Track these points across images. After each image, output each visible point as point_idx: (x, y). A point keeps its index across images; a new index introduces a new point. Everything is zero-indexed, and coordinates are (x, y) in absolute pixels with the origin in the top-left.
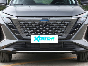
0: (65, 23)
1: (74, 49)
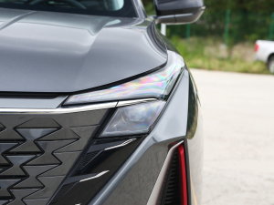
0: (24, 140)
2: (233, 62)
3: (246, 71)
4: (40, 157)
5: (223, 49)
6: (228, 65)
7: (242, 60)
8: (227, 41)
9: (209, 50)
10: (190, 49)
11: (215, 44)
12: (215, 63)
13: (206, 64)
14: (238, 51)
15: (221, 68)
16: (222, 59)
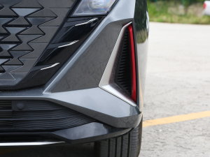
0: (17, 16)
1: (57, 133)
2: (188, 17)
3: (197, 23)
4: (29, 29)
5: (181, 9)
6: (184, 19)
7: (195, 15)
8: (184, 3)
9: (171, 9)
10: (157, 9)
11: (176, 5)
12: (175, 18)
13: (169, 19)
14: (192, 9)
15: (179, 22)
16: (181, 16)
